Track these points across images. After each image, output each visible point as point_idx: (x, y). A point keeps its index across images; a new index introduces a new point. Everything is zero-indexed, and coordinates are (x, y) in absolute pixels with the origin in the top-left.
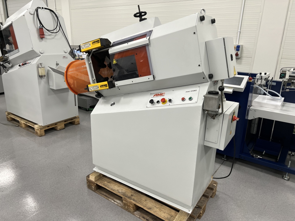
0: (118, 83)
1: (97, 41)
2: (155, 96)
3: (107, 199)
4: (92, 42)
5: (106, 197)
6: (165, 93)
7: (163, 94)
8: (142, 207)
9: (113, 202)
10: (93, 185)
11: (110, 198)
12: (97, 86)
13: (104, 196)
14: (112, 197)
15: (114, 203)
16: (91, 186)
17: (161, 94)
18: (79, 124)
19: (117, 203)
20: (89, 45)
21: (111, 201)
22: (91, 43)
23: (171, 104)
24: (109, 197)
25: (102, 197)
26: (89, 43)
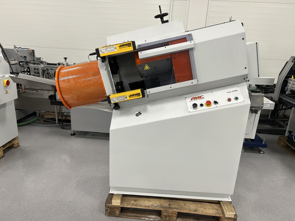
0: (150, 91)
1: (128, 45)
2: (193, 100)
3: (139, 219)
4: (120, 45)
5: (137, 218)
6: (203, 96)
7: (202, 97)
8: (188, 212)
9: (148, 220)
10: (117, 211)
11: (143, 217)
12: (124, 96)
13: (133, 217)
14: (143, 215)
15: (150, 220)
16: (114, 212)
17: (198, 97)
18: (19, 146)
19: (153, 218)
20: (114, 48)
21: (145, 220)
22: (118, 46)
23: (217, 105)
24: (140, 217)
25: (132, 219)
26: (115, 46)
